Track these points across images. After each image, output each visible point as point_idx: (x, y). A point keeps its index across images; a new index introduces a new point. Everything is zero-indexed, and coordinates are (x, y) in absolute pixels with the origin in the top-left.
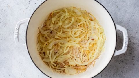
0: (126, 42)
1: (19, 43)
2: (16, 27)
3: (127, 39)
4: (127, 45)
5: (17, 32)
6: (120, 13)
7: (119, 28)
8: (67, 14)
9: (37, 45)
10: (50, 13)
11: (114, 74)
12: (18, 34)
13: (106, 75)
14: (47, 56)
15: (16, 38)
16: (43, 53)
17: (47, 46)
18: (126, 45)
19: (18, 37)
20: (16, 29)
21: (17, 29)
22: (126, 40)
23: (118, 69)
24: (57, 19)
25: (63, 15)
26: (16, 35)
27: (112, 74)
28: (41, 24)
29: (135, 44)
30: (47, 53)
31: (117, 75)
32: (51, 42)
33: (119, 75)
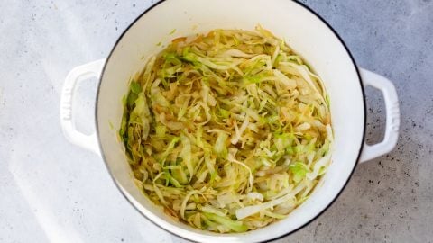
5: (69, 100)
11: (352, 232)
13: (330, 231)
18: (393, 128)
19: (71, 116)
21: (70, 91)
22: (394, 114)
23: (366, 217)
27: (349, 233)
29: (421, 146)
31: (362, 236)
33: (368, 234)
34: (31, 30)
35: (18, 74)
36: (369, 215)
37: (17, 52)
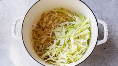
0: (106, 33)
1: (16, 36)
2: (13, 24)
3: (107, 31)
4: (107, 36)
5: (14, 27)
7: (100, 21)
8: (56, 14)
9: (32, 40)
10: (42, 14)
12: (15, 29)
13: (94, 63)
14: (40, 49)
15: (13, 32)
16: (37, 47)
17: (40, 41)
19: (15, 32)
20: (13, 25)
21: (15, 25)
23: (104, 59)
24: (48, 18)
25: (53, 15)
26: (13, 29)
27: (99, 63)
28: (35, 23)
30: (40, 47)
31: (103, 64)
32: (43, 38)
33: (105, 63)
34: (6, 13)
35: (3, 26)
37: (3, 20)
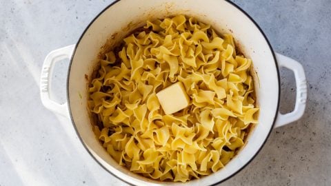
0: (302, 94)
1: (50, 101)
2: (44, 67)
3: (305, 87)
4: (304, 101)
5: (47, 76)
6: (285, 30)
7: (285, 61)
11: (263, 172)
12: (48, 82)
15: (44, 91)
18: (302, 101)
19: (48, 89)
20: (43, 70)
21: (47, 69)
22: (302, 89)
23: (274, 160)
26: (44, 81)
27: (261, 173)
29: (317, 104)
31: (271, 175)
33: (276, 174)
34: (10, 20)
36: (276, 159)
